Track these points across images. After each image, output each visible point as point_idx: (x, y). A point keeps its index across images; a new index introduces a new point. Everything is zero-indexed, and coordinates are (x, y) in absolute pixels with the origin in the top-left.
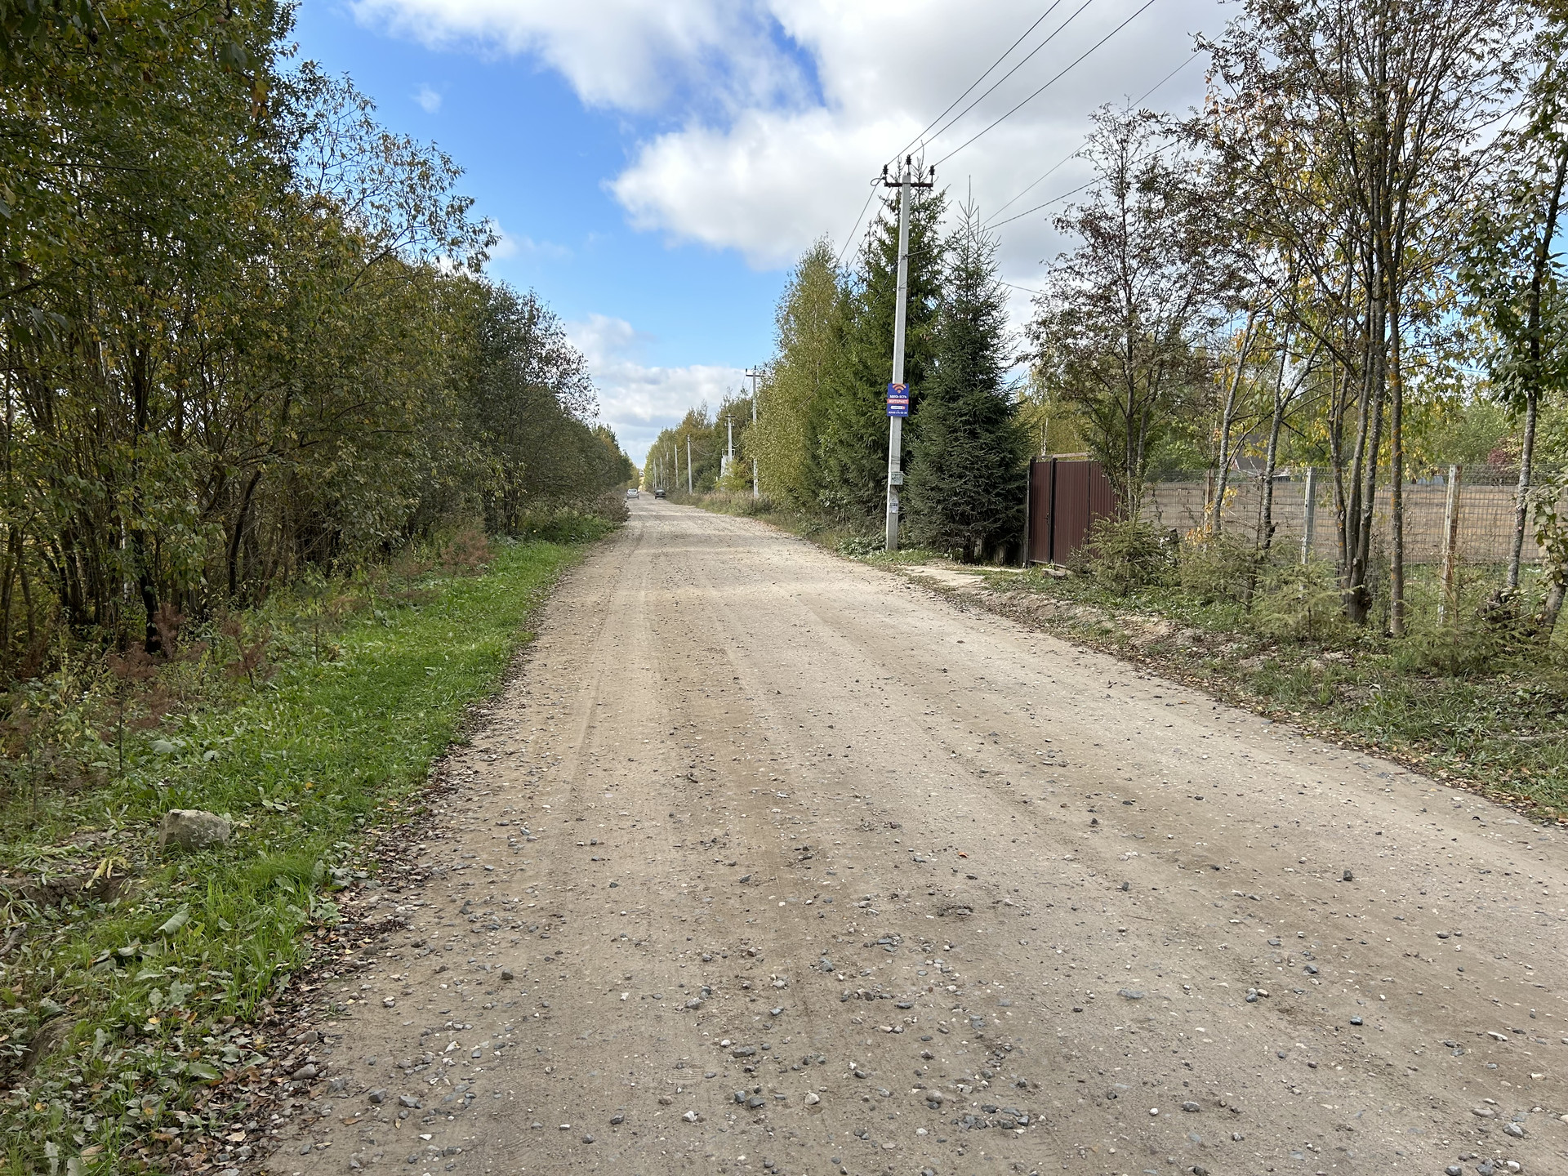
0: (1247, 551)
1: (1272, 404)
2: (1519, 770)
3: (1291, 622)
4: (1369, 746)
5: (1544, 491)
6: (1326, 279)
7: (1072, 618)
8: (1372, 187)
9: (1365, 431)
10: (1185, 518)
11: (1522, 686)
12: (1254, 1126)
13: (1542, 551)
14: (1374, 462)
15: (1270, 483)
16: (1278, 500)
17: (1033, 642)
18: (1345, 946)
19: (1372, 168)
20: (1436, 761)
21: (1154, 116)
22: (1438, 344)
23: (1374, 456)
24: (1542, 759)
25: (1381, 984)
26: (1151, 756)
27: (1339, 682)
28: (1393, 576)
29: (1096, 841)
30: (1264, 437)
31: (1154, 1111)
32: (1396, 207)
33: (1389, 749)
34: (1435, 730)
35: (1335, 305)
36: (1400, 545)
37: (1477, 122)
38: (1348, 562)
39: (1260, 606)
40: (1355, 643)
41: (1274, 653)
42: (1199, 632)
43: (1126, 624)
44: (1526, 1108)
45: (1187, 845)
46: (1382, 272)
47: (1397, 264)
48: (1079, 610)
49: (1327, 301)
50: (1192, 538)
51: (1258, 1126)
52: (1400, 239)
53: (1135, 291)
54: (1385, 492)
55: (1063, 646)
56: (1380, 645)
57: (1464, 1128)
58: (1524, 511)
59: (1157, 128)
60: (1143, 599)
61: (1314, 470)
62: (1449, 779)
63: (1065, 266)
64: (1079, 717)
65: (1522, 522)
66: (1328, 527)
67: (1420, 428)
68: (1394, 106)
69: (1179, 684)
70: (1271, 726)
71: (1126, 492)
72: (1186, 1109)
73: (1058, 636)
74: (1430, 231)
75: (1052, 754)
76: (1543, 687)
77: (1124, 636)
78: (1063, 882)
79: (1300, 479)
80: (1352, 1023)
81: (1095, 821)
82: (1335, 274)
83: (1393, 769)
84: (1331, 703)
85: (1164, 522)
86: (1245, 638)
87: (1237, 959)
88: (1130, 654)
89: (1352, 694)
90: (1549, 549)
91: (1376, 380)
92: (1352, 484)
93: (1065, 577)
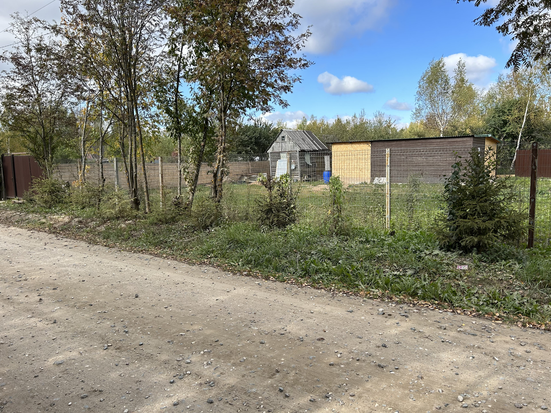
0: (96, 188)
1: (99, 135)
2: (186, 250)
3: (113, 212)
4: (142, 251)
5: (185, 165)
6: (112, 93)
7: (27, 219)
8: (124, 62)
9: (131, 145)
10: (71, 177)
11: (185, 224)
12: (108, 393)
13: (186, 183)
14: (136, 156)
15: (101, 163)
16: (105, 170)
17: (10, 231)
18: (137, 320)
19: (123, 56)
20: (162, 252)
21: (39, 21)
22: (151, 117)
23: (135, 154)
24: (191, 246)
25: (148, 329)
26: (63, 269)
27: (131, 231)
28: (145, 194)
29: (41, 307)
30: (98, 147)
31: (70, 403)
32: (133, 70)
33: (148, 250)
34: (161, 242)
35: (116, 101)
36: (146, 183)
37: (154, 47)
38: (131, 190)
39: (102, 207)
40: (136, 217)
41: (109, 224)
42: (80, 219)
43: (51, 219)
44: (191, 354)
45: (79, 299)
46: (131, 92)
47: (135, 89)
48: (30, 216)
49: (113, 100)
50: (75, 184)
51: (110, 393)
52: (135, 81)
53: (39, 89)
54: (140, 166)
55: (23, 231)
56: (144, 217)
57: (174, 367)
58: (180, 171)
59: (41, 25)
60: (57, 209)
61: (116, 159)
62: (166, 257)
63: (6, 76)
64: (32, 259)
65: (180, 174)
66: (124, 178)
67: (149, 145)
68: (128, 36)
69: (74, 239)
70: (109, 250)
71: (46, 168)
72: (82, 398)
73: (21, 227)
74: (144, 80)
75: (20, 276)
76: (190, 224)
77: (50, 224)
78: (27, 327)
79: (112, 162)
80: (140, 345)
81: (41, 299)
82: (116, 91)
83: (149, 257)
84: (129, 238)
85: (63, 179)
86: (98, 219)
87: (100, 336)
88: (54, 230)
89: (136, 234)
90: (188, 182)
91: (133, 128)
92: (129, 163)
93: (23, 203)
